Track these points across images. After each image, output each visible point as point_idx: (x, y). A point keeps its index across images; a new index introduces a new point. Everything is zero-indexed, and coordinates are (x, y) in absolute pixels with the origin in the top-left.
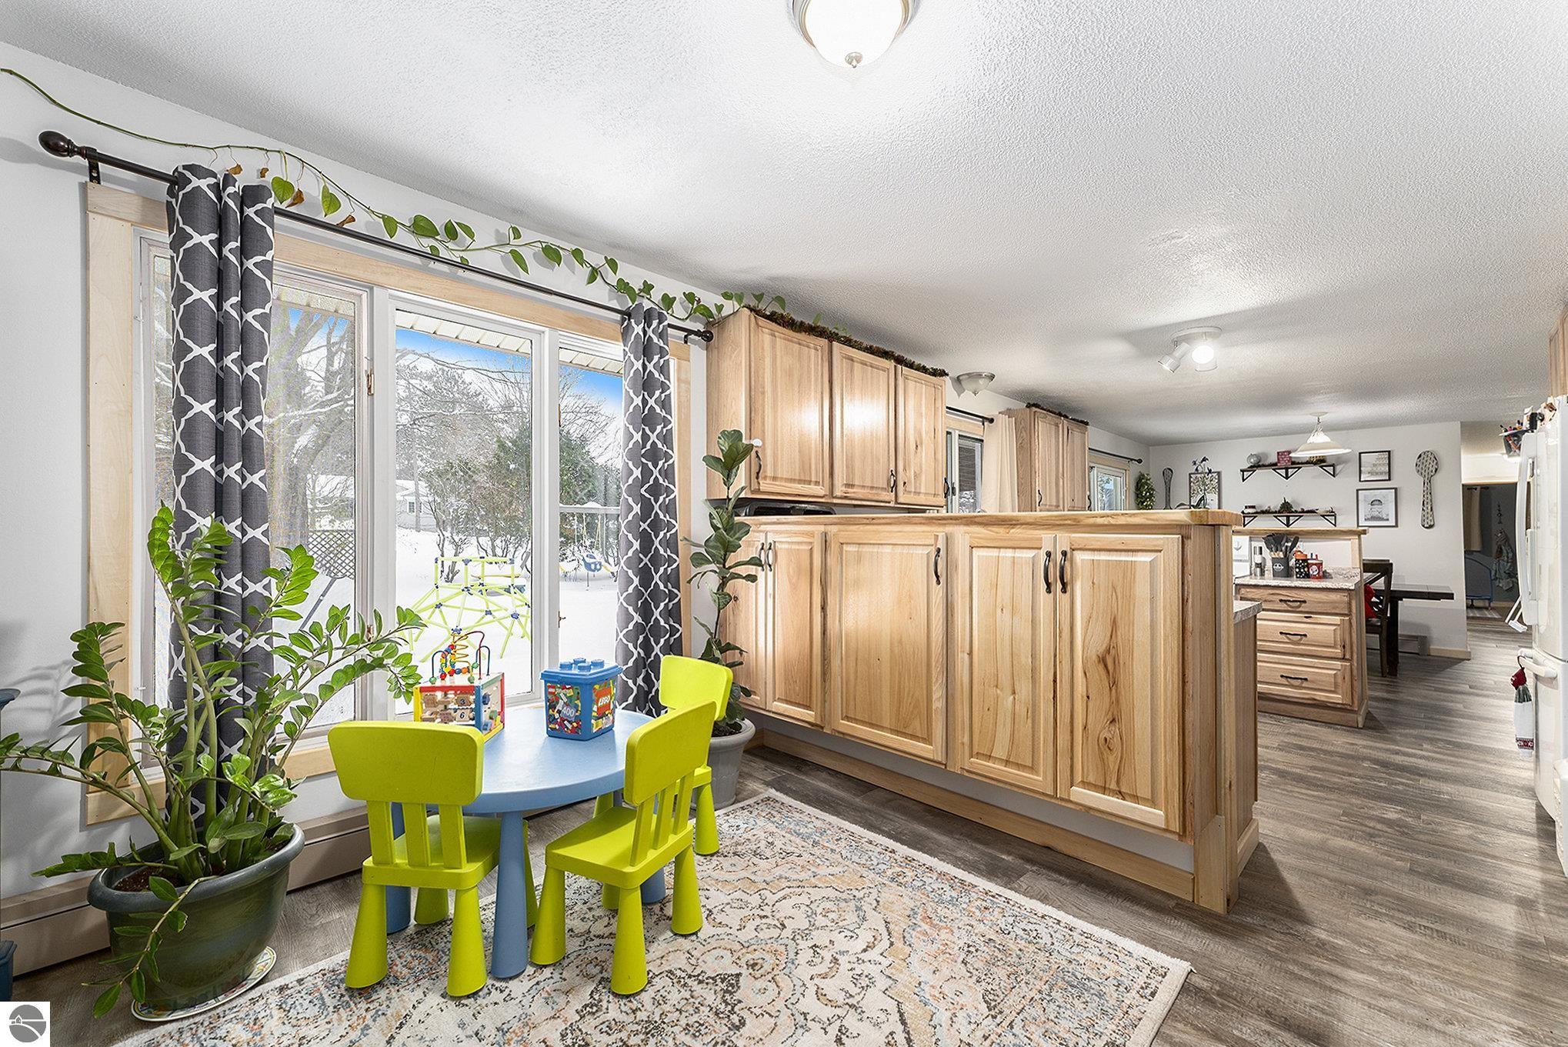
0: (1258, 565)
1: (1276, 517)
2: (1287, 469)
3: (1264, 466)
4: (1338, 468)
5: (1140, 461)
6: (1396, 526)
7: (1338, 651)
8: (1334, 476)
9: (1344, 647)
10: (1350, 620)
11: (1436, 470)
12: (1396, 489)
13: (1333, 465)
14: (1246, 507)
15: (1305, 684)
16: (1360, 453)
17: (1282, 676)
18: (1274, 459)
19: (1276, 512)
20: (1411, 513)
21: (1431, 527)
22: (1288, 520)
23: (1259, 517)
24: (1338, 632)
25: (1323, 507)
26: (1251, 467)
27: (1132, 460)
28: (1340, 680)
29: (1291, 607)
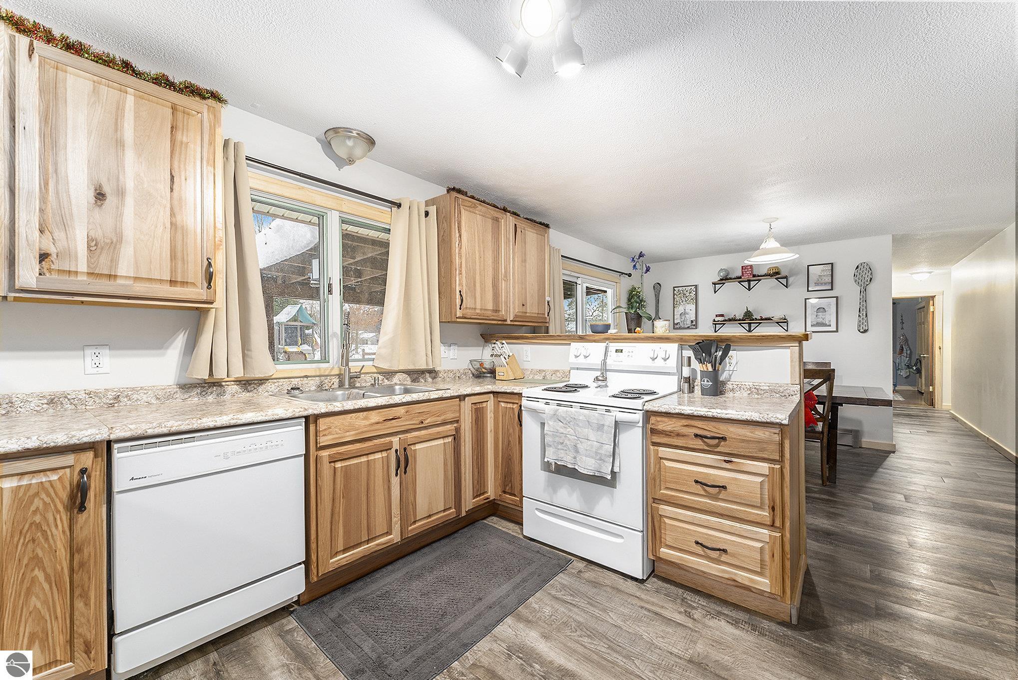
0: (688, 380)
1: (740, 324)
2: (749, 281)
3: (731, 279)
4: (791, 280)
5: (630, 275)
6: (837, 331)
7: (765, 514)
8: (787, 287)
9: (773, 509)
10: (782, 468)
11: (871, 279)
12: (837, 298)
13: (786, 277)
14: (717, 316)
15: (724, 558)
16: (808, 266)
17: (697, 543)
18: (739, 273)
19: (740, 320)
20: (850, 320)
21: (865, 331)
22: (750, 327)
23: (728, 325)
24: (766, 486)
25: (777, 315)
26: (721, 280)
27: (623, 273)
28: (767, 557)
29: (708, 445)
